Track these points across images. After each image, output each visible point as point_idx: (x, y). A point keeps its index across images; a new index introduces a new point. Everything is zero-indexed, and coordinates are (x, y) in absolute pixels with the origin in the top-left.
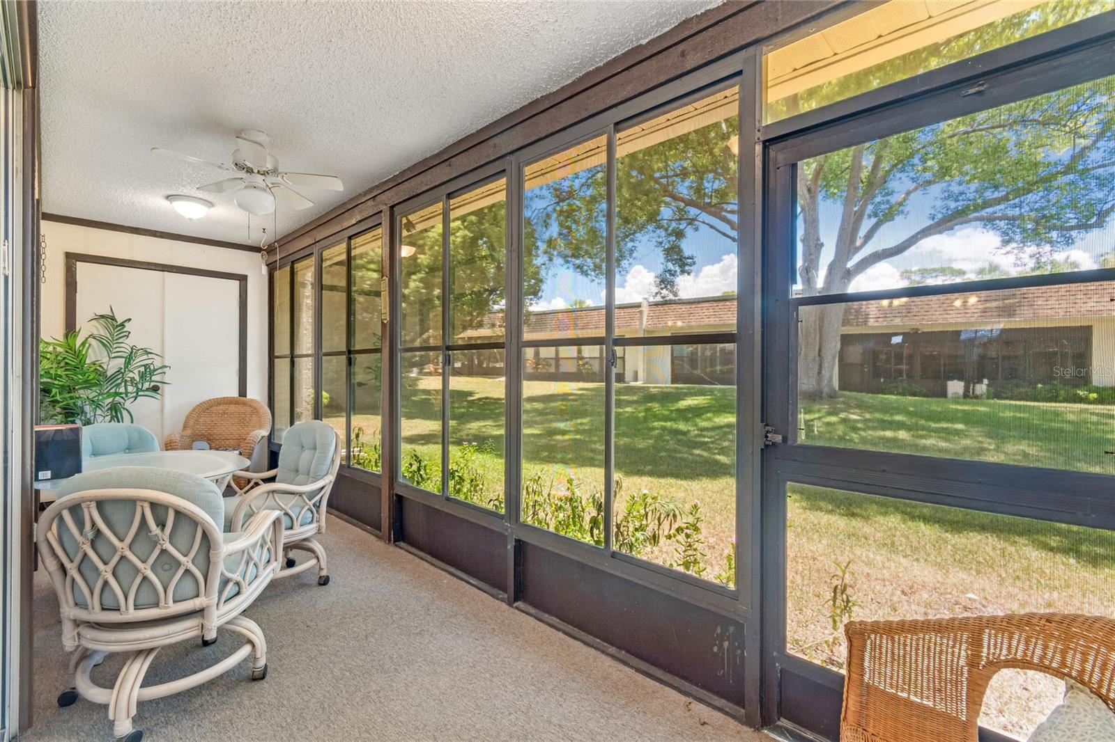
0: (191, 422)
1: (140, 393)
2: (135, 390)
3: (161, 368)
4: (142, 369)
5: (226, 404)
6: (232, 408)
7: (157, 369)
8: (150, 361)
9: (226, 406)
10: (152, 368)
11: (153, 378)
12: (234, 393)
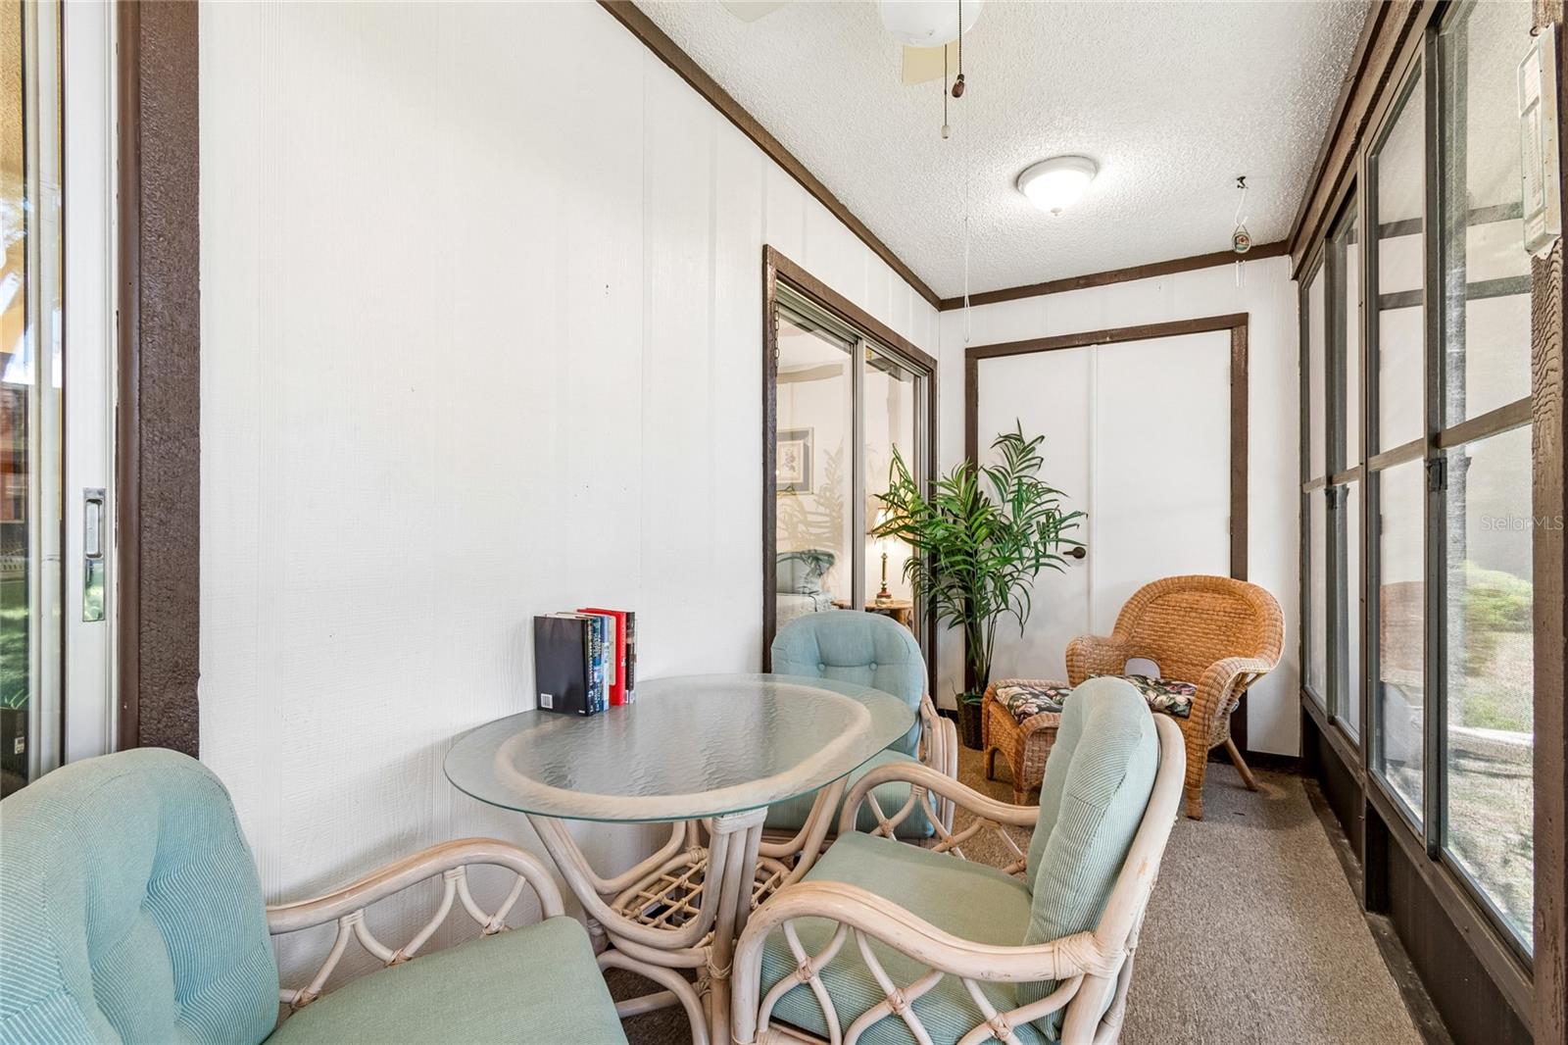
0: (1126, 623)
1: (1042, 560)
2: (1033, 554)
3: (1071, 516)
4: (1043, 519)
5: (1196, 589)
6: (1208, 600)
7: (1066, 519)
8: (1052, 505)
9: (1197, 596)
10: (1058, 517)
11: (1062, 534)
12: (1221, 569)
